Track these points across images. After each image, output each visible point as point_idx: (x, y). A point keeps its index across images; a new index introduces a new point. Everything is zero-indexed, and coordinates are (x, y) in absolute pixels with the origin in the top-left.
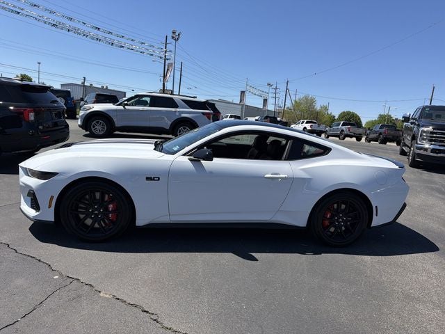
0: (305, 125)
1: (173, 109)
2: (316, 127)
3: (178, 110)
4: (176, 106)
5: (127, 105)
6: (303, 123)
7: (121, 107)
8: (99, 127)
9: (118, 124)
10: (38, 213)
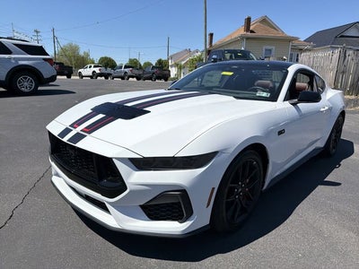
0: (93, 69)
1: (7, 56)
2: (104, 71)
3: (13, 56)
6: (90, 67)
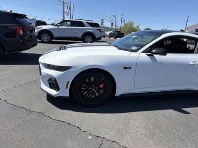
1: (83, 28)
3: (85, 28)
4: (84, 26)
5: (59, 26)
7: (56, 27)
8: (46, 38)
9: (55, 36)
10: (58, 92)
